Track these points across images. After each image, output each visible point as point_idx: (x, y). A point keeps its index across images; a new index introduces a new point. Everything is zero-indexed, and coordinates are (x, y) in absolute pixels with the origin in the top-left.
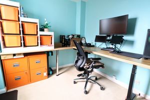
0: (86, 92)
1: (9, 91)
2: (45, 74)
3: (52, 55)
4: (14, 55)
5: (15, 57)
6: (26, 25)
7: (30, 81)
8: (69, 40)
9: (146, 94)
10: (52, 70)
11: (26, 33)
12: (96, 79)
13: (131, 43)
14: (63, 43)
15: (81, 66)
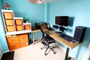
0: (46, 55)
1: (11, 51)
2: (27, 44)
3: (31, 34)
4: (12, 35)
5: (12, 36)
6: (17, 21)
7: (20, 47)
8: (40, 26)
9: (77, 58)
10: (31, 41)
11: (17, 24)
12: (53, 47)
13: (71, 31)
14: (36, 28)
15: (43, 42)
